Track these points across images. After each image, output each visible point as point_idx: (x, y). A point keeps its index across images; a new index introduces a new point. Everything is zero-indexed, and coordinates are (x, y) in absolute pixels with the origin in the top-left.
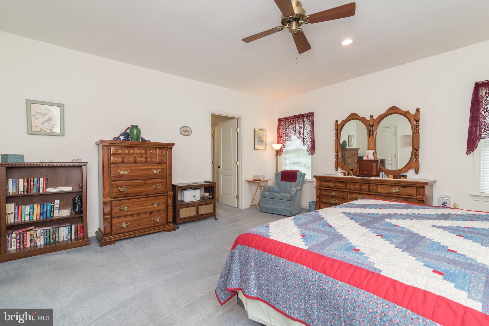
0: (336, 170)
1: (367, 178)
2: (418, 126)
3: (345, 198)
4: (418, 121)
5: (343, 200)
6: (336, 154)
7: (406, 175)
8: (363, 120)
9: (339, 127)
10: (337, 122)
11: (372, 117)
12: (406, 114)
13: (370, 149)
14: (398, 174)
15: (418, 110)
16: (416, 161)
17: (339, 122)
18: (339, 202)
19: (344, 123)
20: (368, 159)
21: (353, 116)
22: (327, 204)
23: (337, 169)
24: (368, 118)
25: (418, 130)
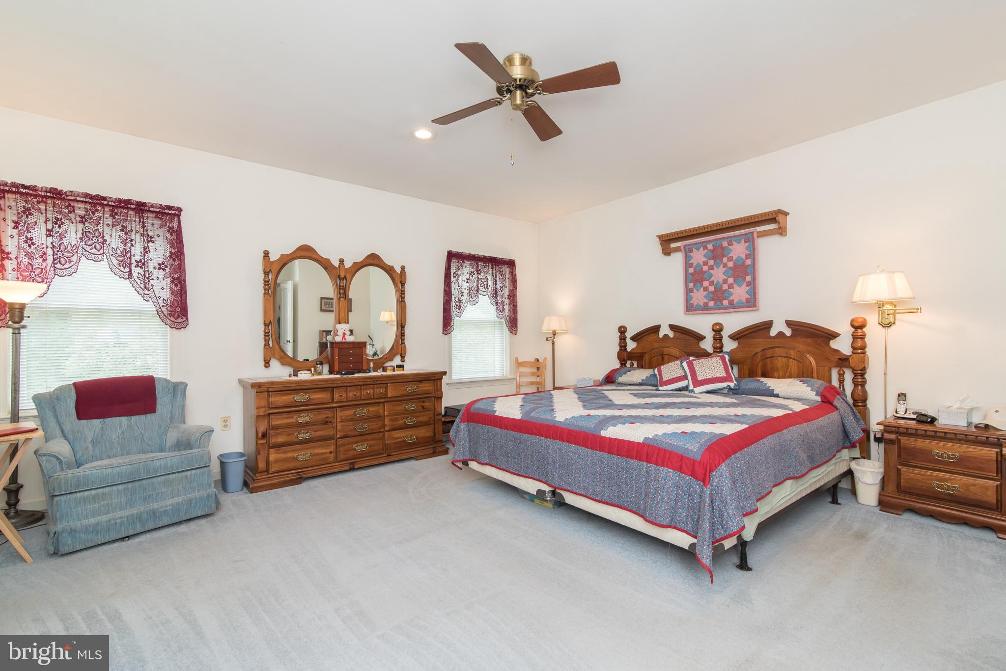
0: (266, 367)
1: (360, 375)
2: (404, 291)
3: (330, 422)
4: (403, 284)
5: (326, 426)
6: (265, 328)
7: (403, 365)
8: (326, 264)
9: (275, 268)
10: (266, 255)
11: (342, 261)
12: (389, 270)
13: (341, 321)
14: (380, 364)
15: (403, 268)
16: (402, 343)
17: (274, 257)
18: (318, 432)
19: (285, 261)
20: (345, 340)
21: (306, 252)
22: (289, 445)
23: (267, 364)
24: (336, 264)
25: (404, 298)
